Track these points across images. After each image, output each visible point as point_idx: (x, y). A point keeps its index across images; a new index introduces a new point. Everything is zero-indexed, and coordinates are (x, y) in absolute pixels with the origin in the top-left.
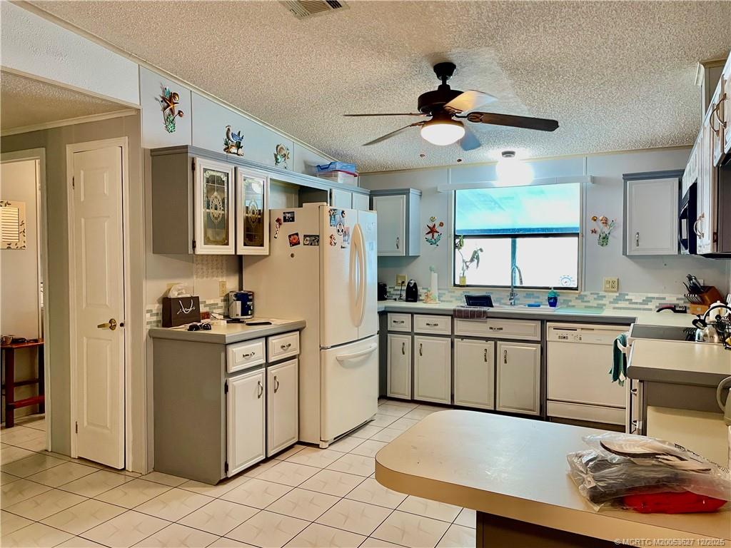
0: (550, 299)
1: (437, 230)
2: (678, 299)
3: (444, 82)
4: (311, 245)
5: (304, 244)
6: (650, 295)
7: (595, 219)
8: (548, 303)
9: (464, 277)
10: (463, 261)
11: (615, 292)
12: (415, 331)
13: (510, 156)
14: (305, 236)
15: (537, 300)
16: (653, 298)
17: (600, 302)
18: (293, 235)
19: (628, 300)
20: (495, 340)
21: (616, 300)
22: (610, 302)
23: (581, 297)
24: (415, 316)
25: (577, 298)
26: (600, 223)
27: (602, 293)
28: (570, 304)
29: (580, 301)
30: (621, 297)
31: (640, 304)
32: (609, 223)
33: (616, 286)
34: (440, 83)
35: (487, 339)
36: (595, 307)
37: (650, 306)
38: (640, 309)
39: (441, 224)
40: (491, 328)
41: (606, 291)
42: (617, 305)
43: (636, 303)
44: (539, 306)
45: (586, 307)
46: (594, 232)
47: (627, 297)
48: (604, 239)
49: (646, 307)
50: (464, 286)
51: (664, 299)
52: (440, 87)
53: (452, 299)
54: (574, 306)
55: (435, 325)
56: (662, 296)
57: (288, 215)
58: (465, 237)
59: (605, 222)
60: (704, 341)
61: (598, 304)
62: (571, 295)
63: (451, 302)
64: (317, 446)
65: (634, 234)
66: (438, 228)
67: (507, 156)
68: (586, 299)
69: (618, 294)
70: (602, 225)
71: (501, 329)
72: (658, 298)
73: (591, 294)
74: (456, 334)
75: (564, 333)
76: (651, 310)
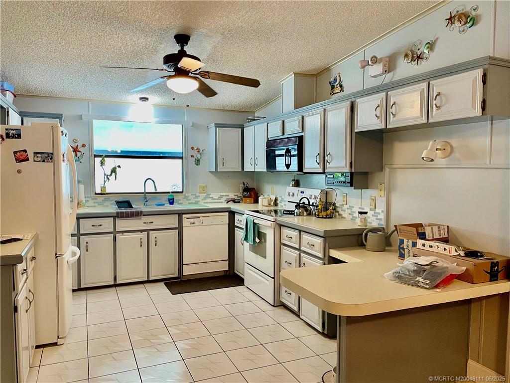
0: (169, 200)
1: (80, 150)
2: (235, 196)
3: (182, 48)
4: (44, 161)
5: (35, 161)
6: (222, 194)
7: (193, 148)
8: (168, 202)
9: (104, 187)
10: (105, 174)
11: (205, 193)
12: (81, 233)
13: (145, 101)
14: (35, 153)
15: (159, 201)
16: (223, 196)
17: (197, 200)
18: (20, 151)
19: (211, 198)
20: (148, 231)
21: (205, 199)
22: (202, 200)
23: (186, 197)
24: (80, 220)
25: (184, 198)
26: (196, 151)
27: (198, 194)
28: (180, 202)
29: (185, 200)
30: (208, 196)
31: (217, 199)
32: (201, 151)
33: (204, 189)
34: (179, 48)
35: (141, 231)
36: (194, 203)
37: (222, 200)
38: (217, 202)
39: (84, 146)
40: (145, 223)
41: (199, 193)
42: (205, 201)
43: (215, 199)
44: (164, 205)
45: (189, 203)
46: (192, 156)
47: (211, 196)
48: (198, 162)
49: (220, 201)
50: (104, 194)
51: (228, 196)
52: (179, 51)
53: (95, 205)
54: (182, 203)
55: (100, 225)
56: (228, 194)
57: (12, 132)
58: (107, 156)
59: (198, 150)
60: (300, 215)
61: (196, 201)
62: (180, 197)
63: (94, 206)
64: (55, 344)
65: (221, 158)
66: (80, 149)
67: (143, 101)
68: (189, 198)
69: (206, 194)
70: (197, 153)
71: (152, 222)
72: (226, 196)
73: (192, 195)
74: (117, 230)
75: (193, 220)
76: (222, 202)
